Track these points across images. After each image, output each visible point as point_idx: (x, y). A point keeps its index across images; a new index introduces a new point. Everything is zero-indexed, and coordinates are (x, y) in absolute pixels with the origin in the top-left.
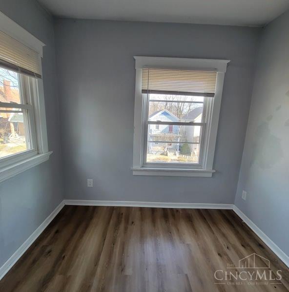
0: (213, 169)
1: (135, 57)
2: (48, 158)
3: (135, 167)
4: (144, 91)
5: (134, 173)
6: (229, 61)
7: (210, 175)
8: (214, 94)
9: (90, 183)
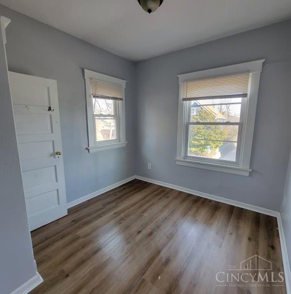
0: (250, 168)
1: (178, 76)
2: (125, 145)
3: (178, 158)
4: (184, 99)
5: (178, 163)
6: (264, 60)
7: (247, 174)
8: (247, 94)
9: (149, 166)
